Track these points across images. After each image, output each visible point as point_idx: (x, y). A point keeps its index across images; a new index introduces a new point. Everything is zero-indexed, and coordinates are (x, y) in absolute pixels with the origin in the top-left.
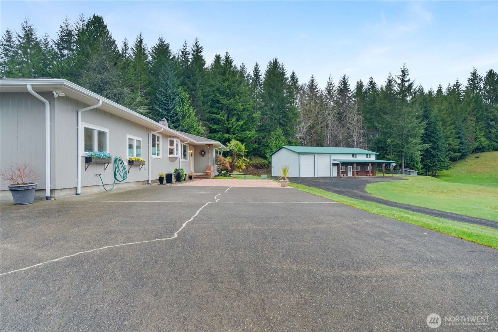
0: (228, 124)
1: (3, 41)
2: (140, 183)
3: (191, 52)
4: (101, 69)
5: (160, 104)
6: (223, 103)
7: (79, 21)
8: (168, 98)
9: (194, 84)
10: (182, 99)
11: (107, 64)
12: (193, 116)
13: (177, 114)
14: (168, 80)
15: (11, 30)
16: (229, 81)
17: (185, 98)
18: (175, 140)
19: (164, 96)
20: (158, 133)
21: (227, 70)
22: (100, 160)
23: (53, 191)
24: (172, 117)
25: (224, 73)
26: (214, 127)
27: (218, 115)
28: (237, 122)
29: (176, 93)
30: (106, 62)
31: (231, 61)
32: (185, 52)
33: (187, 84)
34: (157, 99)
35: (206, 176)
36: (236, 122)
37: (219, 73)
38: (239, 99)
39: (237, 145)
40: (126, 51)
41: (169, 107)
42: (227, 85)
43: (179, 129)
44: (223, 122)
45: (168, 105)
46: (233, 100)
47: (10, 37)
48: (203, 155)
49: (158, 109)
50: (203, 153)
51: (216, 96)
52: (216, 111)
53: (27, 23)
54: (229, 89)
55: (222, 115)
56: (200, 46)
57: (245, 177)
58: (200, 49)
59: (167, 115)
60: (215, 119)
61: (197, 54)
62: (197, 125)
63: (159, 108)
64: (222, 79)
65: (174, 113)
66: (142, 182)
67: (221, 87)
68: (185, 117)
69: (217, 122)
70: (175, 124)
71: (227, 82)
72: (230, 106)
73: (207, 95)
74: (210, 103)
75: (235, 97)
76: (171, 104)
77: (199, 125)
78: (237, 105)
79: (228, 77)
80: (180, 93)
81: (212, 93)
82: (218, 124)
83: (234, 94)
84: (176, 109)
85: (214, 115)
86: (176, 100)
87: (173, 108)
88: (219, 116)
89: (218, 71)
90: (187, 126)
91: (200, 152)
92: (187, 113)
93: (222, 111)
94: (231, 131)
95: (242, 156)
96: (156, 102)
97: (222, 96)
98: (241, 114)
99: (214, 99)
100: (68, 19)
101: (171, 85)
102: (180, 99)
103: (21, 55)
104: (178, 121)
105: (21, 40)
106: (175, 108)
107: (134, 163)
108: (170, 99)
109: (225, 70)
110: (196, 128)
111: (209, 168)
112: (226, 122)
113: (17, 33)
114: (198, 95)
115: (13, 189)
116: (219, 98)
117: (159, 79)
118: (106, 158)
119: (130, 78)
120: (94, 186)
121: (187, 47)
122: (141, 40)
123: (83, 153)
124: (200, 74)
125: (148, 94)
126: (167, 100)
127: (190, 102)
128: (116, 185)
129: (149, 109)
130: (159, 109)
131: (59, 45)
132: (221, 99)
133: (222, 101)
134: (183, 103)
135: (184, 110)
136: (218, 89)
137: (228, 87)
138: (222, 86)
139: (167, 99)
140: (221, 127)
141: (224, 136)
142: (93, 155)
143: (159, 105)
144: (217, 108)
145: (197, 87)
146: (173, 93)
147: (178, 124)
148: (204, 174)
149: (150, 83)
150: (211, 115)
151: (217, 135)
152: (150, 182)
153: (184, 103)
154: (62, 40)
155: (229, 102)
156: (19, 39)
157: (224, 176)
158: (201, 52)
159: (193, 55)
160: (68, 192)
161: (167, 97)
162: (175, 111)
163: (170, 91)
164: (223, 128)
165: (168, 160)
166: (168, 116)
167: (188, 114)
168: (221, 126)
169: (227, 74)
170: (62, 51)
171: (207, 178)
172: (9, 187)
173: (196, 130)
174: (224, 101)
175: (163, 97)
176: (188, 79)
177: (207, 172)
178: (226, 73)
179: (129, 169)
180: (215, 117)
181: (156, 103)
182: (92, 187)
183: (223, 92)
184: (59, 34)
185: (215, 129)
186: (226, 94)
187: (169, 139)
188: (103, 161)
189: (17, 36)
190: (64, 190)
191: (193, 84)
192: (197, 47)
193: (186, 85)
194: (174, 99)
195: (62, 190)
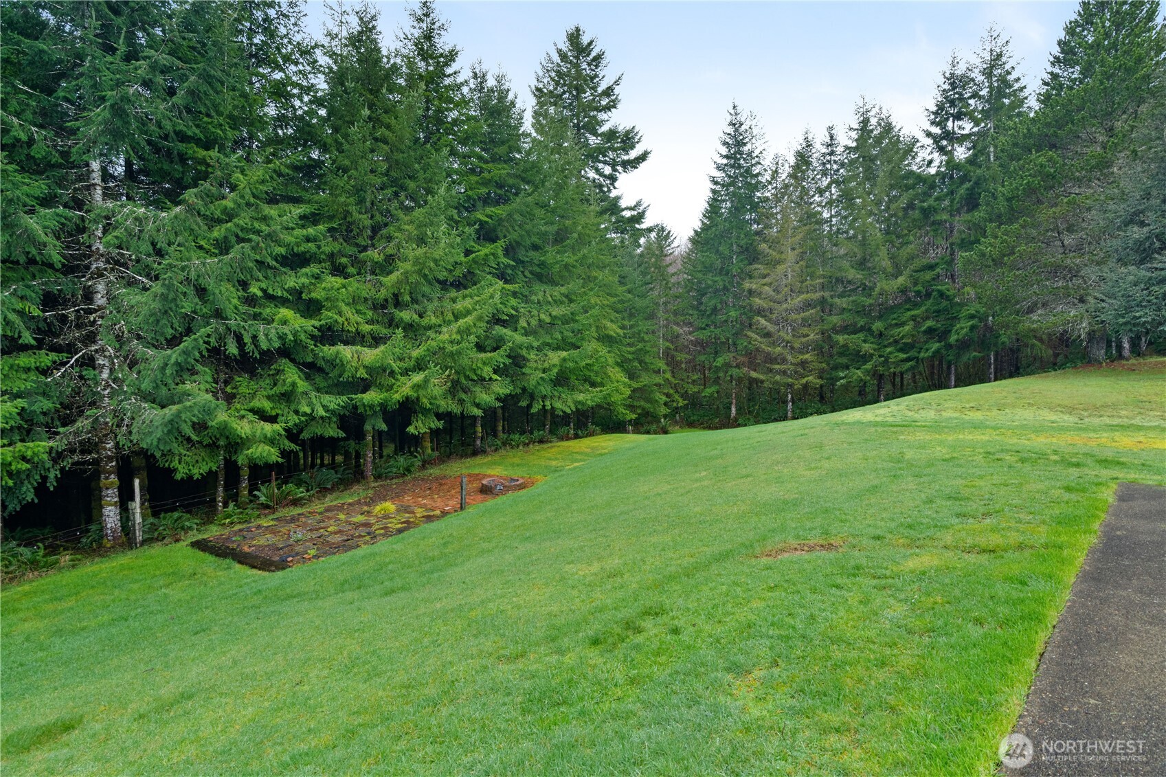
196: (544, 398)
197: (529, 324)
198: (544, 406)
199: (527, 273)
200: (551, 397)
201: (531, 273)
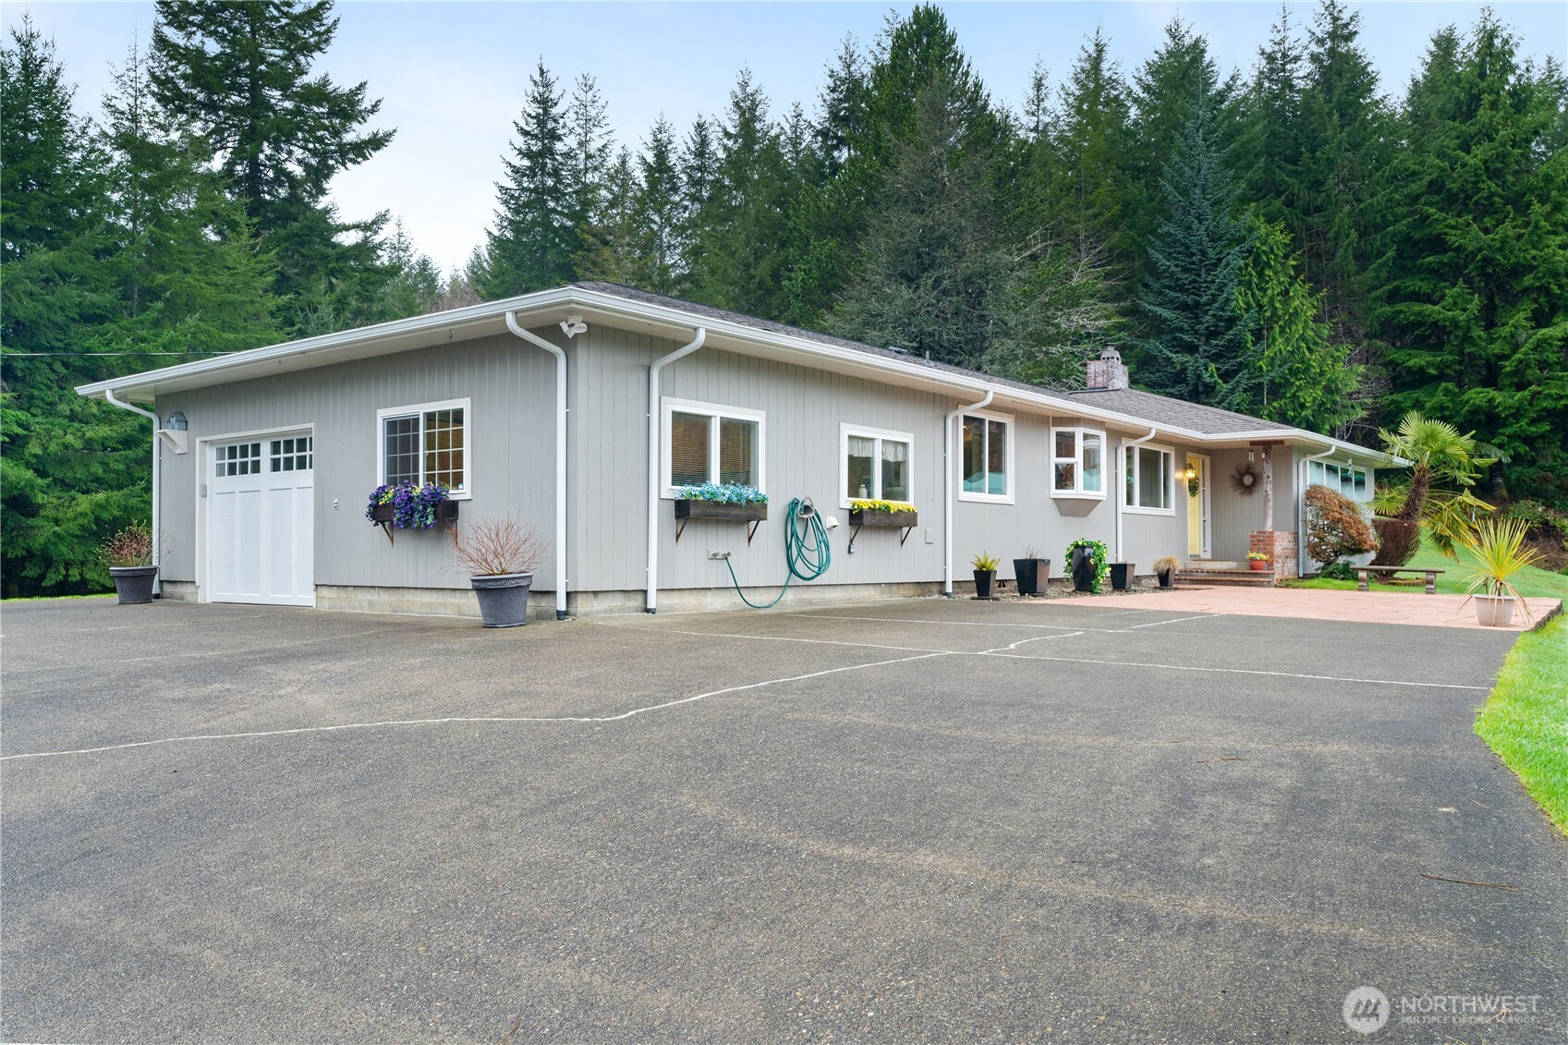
0: (1492, 341)
1: (687, 157)
2: (903, 591)
3: (1306, 48)
4: (925, 194)
5: (1165, 287)
6: (1460, 247)
7: (884, 38)
8: (1194, 259)
9: (1317, 185)
10: (1259, 256)
11: (946, 173)
12: (1306, 322)
13: (1232, 321)
14: (1195, 186)
15: (707, 118)
16: (1491, 140)
17: (1271, 248)
18: (1079, 432)
19: (1180, 253)
20: (984, 408)
21: (1481, 92)
22: (720, 511)
23: (573, 595)
24: (1212, 334)
25: (1469, 105)
26: (1411, 363)
27: (1435, 303)
28: (1539, 326)
29: (1228, 236)
30: (942, 167)
31: (1506, 42)
32: (1279, 55)
33: (1283, 187)
34: (1152, 268)
35: (1251, 575)
36: (1533, 328)
37: (1441, 112)
38: (1547, 217)
39: (1431, 436)
40: (1038, 106)
41: (1198, 295)
42: (1485, 162)
43: (1238, 382)
44: (1460, 333)
45: (1194, 288)
46: (1514, 228)
47: (704, 142)
48: (1249, 489)
49: (1152, 311)
50: (1248, 480)
51: (1425, 218)
52: (1425, 287)
53: (744, 85)
54: (1495, 175)
55: (1455, 303)
56: (1345, 17)
57: (1430, 582)
58: (1346, 25)
59: (1193, 328)
60: (1420, 324)
61: (1332, 52)
62: (1324, 360)
63: (1160, 305)
64: (1457, 138)
65: (1220, 319)
66: (914, 586)
67: (1450, 176)
68: (1272, 328)
69: (1433, 336)
70: (1224, 363)
71: (1486, 145)
72: (1499, 257)
73: (1379, 219)
74: (1391, 254)
75: (1524, 208)
76: (1206, 281)
77: (1335, 360)
78: (1540, 246)
79: (1491, 121)
80: (1251, 230)
81: (1404, 210)
82: (1438, 347)
83: (1525, 194)
84: (1227, 301)
85: (1416, 308)
86: (1228, 264)
87: (1214, 299)
88: (1437, 308)
89: (1439, 104)
90: (1280, 366)
91: (1238, 476)
92: (1280, 312)
93: (1454, 285)
94: (1508, 374)
95: (1460, 489)
96: (1150, 281)
97: (1459, 215)
98: (1561, 287)
99: (1417, 235)
100: (851, 42)
101: (1206, 203)
102: (1247, 258)
103: (730, 190)
104: (1239, 347)
105: (730, 143)
106: (1221, 299)
107: (867, 520)
108: (1202, 261)
109: (1475, 91)
110: (1322, 373)
111: (1263, 541)
112: (1478, 332)
113: (719, 126)
114: (1335, 229)
115: (483, 585)
116: (1439, 228)
117: (1158, 188)
118: (744, 502)
119: (1031, 209)
120: (710, 589)
121: (1288, 33)
122: (1100, 49)
123: (666, 488)
124: (1343, 134)
125: (1116, 255)
126: (1192, 269)
127: (1294, 263)
128: (793, 590)
129: (1123, 313)
130: (1157, 309)
131: (824, 133)
132: (1453, 227)
133: (1454, 238)
134: (1261, 274)
135: (1265, 300)
136: (1436, 187)
137: (1487, 169)
138: (1453, 169)
139: (1193, 263)
140: (1450, 358)
141: (1465, 397)
142: (695, 496)
143: (1160, 293)
144: (1434, 272)
145: (1329, 196)
146: (1214, 238)
147: (1238, 360)
148: (1244, 568)
149: (1128, 208)
150: (1401, 306)
151: (1432, 395)
152: (949, 589)
153: (1267, 272)
154: (834, 116)
155: (1493, 240)
156: (725, 141)
157: (1343, 579)
158: (1349, 37)
159: (1315, 58)
160: (618, 601)
161: (1192, 255)
162: (1223, 310)
163: (1200, 231)
164: (1460, 363)
165: (1053, 508)
166: (1196, 332)
167: (1285, 314)
168: (1451, 353)
169: (1481, 111)
170: (836, 154)
171: (1250, 584)
172: (473, 581)
173: (1319, 383)
174: (1468, 235)
175: (1176, 259)
176: (1290, 167)
177: (1252, 559)
178: (1478, 107)
179: (851, 541)
180: (1419, 314)
181: (1146, 286)
182: (703, 592)
183: (1462, 196)
184: (825, 101)
185: (1421, 370)
186: (1476, 203)
187: (1054, 430)
188: (734, 512)
189: (721, 135)
190: (605, 595)
191: (1313, 185)
192: (1335, 19)
193: (1279, 194)
194: (1220, 260)
195: (600, 596)
196: (68, 565)
197: (45, 448)
198: (66, 576)
199: (58, 366)
200: (83, 563)
201: (66, 365)
